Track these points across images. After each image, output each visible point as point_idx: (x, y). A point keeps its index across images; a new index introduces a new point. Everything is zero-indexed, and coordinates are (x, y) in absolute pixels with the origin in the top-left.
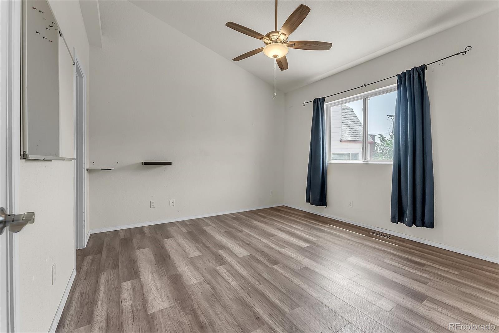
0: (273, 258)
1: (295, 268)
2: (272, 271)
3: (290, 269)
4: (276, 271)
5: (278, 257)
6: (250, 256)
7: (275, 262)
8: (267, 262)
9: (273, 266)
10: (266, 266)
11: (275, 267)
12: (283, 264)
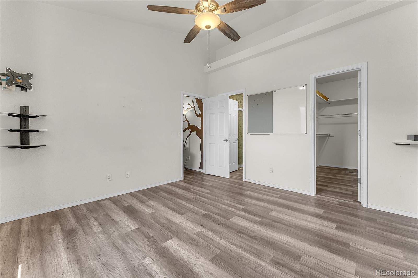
0: (208, 219)
1: (191, 213)
2: (207, 210)
3: (194, 212)
4: (204, 210)
5: (204, 221)
6: (229, 219)
7: (205, 216)
8: (212, 215)
9: (206, 213)
10: (212, 212)
11: (205, 212)
12: (199, 215)
